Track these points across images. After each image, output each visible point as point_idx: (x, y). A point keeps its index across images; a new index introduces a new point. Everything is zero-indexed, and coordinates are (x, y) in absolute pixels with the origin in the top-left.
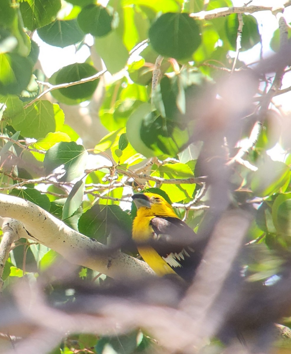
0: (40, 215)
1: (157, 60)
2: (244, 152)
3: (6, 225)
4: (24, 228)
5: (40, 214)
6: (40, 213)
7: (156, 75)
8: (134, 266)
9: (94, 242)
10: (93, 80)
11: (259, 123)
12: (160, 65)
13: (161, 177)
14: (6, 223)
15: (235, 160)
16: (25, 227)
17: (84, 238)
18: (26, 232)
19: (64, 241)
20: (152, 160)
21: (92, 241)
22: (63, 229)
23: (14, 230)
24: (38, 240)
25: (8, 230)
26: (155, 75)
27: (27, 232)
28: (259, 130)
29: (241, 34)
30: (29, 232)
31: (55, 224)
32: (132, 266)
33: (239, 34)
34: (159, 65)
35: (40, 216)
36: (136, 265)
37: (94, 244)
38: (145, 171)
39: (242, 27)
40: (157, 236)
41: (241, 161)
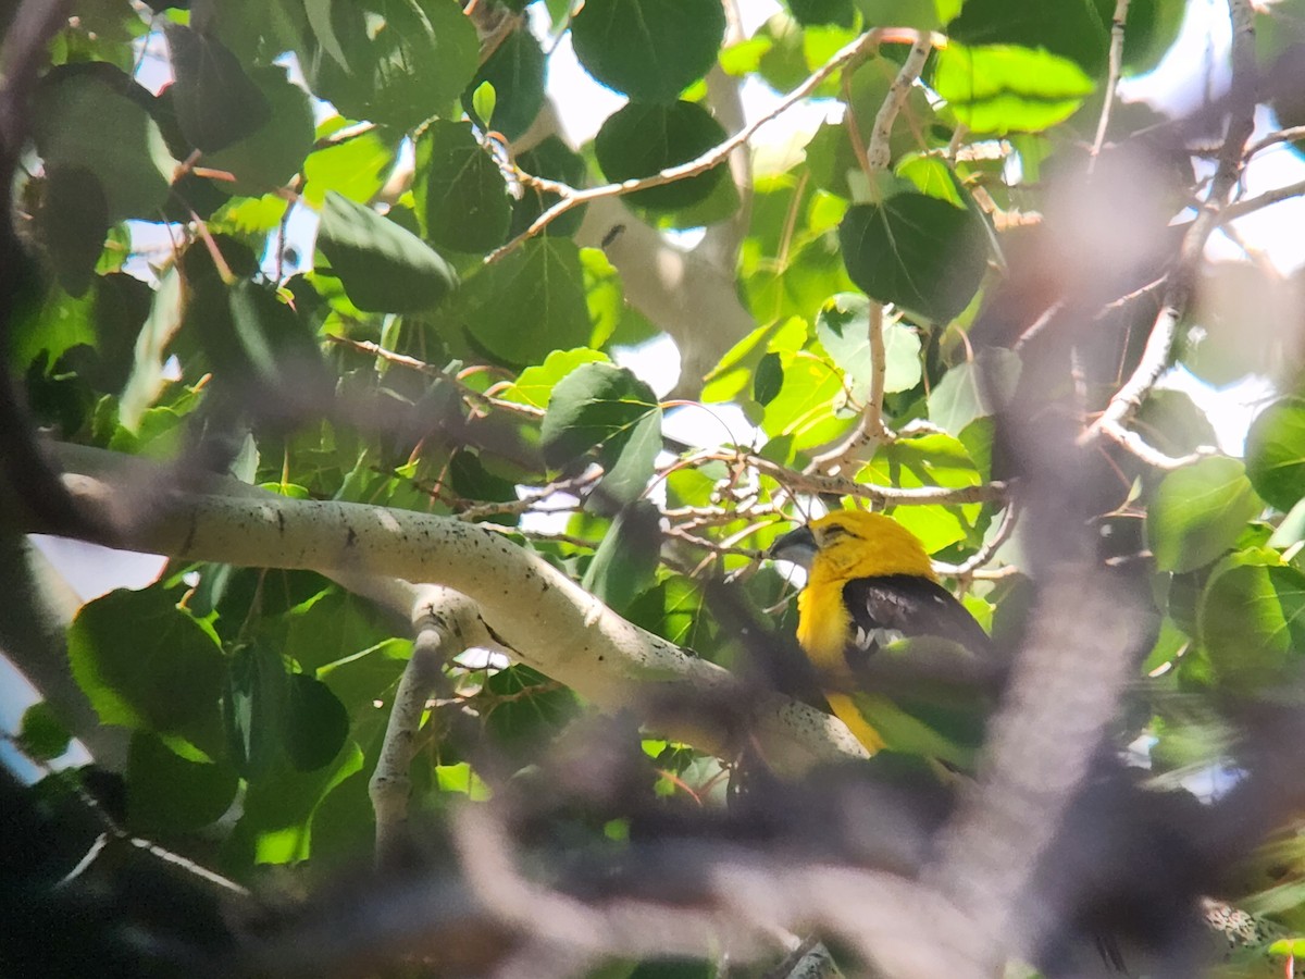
0: (528, 576)
1: (878, 120)
2: (1127, 402)
3: (423, 608)
4: (480, 617)
5: (529, 573)
6: (530, 569)
7: (876, 165)
8: (806, 731)
9: (691, 658)
10: (695, 175)
11: (1169, 314)
12: (889, 131)
13: (893, 487)
14: (426, 605)
15: (1101, 429)
16: (483, 616)
17: (659, 647)
18: (486, 631)
19: (601, 658)
20: (867, 428)
21: (684, 656)
22: (599, 619)
23: (447, 624)
24: (520, 654)
25: (430, 625)
26: (873, 163)
27: (489, 629)
28: (1169, 335)
29: (1122, 31)
30: (497, 630)
31: (574, 606)
32: (800, 729)
33: (1115, 30)
34: (884, 133)
35: (530, 580)
36: (811, 726)
37: (691, 665)
38: (846, 462)
39: (1126, 9)
40: (866, 636)
41: (1118, 432)
